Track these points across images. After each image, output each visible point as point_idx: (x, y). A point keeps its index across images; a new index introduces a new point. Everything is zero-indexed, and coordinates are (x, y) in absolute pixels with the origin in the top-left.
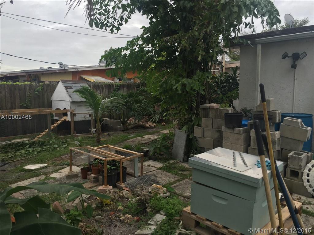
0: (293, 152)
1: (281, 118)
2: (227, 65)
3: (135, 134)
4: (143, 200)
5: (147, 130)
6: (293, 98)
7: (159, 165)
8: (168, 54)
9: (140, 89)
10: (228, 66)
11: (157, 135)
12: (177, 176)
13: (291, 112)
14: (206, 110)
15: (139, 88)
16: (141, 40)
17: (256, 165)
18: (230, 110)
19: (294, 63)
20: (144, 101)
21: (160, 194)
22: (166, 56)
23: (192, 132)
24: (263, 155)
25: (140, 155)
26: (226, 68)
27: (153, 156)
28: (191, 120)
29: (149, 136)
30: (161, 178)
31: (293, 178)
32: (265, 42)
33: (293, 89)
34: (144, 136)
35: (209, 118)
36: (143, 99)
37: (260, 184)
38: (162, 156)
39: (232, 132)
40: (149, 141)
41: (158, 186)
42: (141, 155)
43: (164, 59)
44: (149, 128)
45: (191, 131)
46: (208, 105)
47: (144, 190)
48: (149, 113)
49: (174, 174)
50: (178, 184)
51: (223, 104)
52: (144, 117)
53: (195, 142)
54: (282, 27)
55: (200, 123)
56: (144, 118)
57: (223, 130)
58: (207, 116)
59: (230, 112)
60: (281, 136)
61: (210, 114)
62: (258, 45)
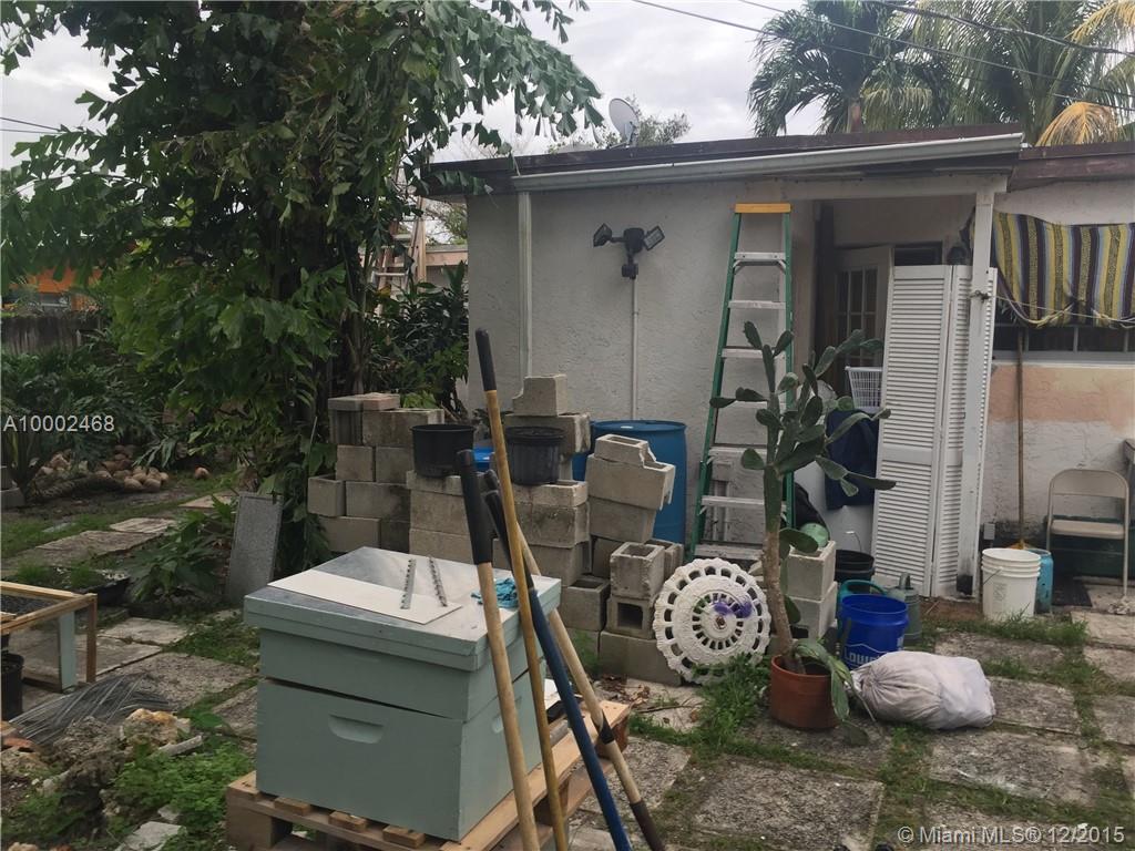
0: (625, 546)
1: (589, 437)
2: (434, 256)
3: (74, 518)
4: (87, 777)
5: (131, 500)
6: (632, 372)
7: (170, 633)
8: (199, 204)
9: (97, 339)
10: (438, 261)
11: (170, 518)
12: (240, 669)
13: (627, 418)
14: (350, 416)
15: (92, 332)
16: (83, 146)
17: (473, 596)
18: (433, 416)
19: (631, 261)
20: (114, 384)
21: (162, 744)
22: (190, 213)
23: (303, 499)
24: (487, 562)
25: (80, 603)
26: (430, 269)
27: (145, 601)
28: (297, 454)
29: (136, 524)
30: (176, 683)
31: (627, 629)
32: (542, 188)
33: (629, 342)
34: (113, 527)
35: (362, 444)
36: (111, 378)
37: (479, 657)
38: (186, 598)
39: (440, 490)
40: (136, 543)
41: (155, 714)
42: (87, 600)
43: (185, 223)
44: (139, 491)
45: (295, 494)
46: (357, 398)
47: (96, 739)
48: (139, 434)
49: (230, 661)
50: (242, 697)
51: (414, 394)
52: (119, 447)
53: (315, 535)
54: (611, 138)
55: (329, 464)
56: (117, 453)
57: (408, 486)
58: (353, 438)
59: (432, 421)
60: (589, 496)
61: (364, 428)
62: (520, 196)
